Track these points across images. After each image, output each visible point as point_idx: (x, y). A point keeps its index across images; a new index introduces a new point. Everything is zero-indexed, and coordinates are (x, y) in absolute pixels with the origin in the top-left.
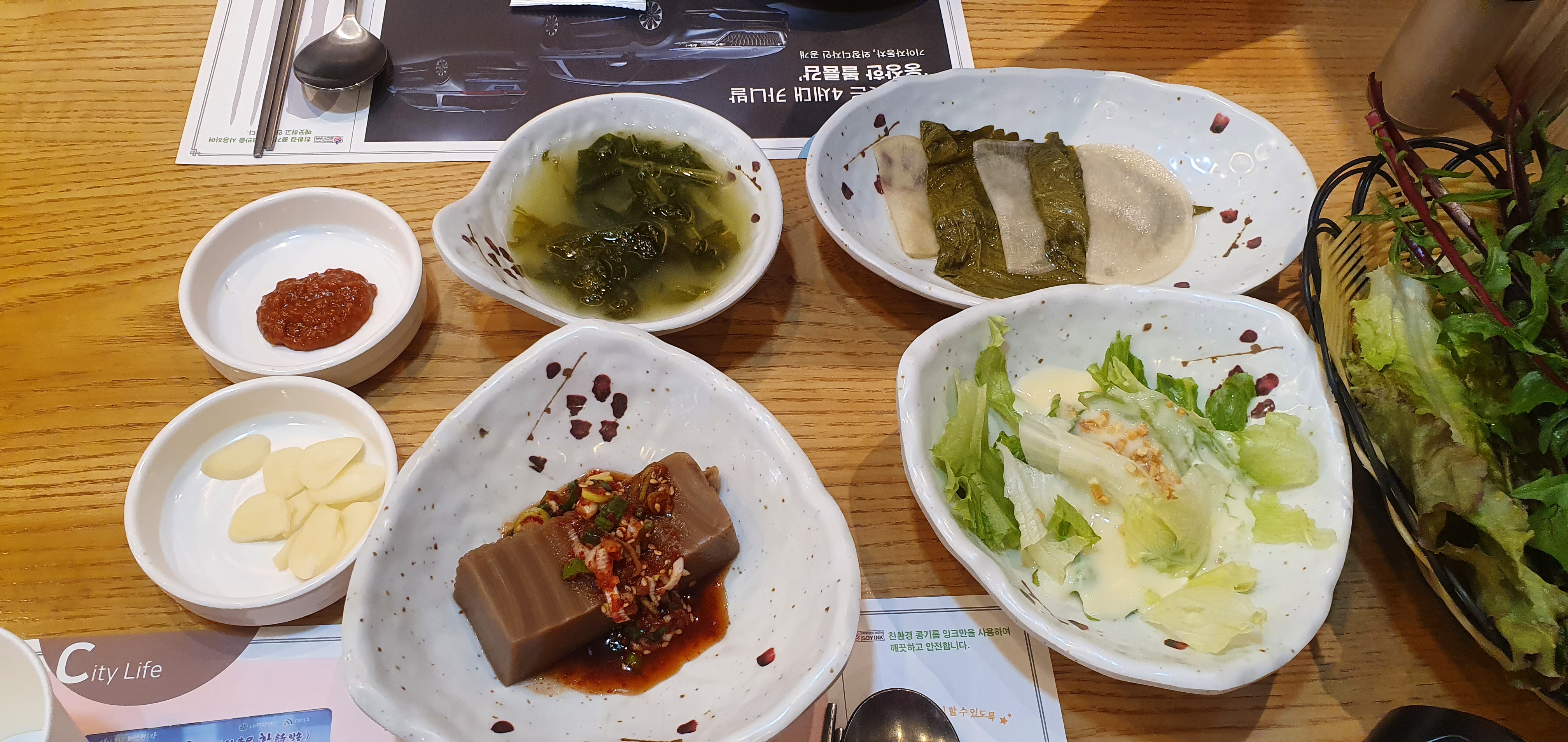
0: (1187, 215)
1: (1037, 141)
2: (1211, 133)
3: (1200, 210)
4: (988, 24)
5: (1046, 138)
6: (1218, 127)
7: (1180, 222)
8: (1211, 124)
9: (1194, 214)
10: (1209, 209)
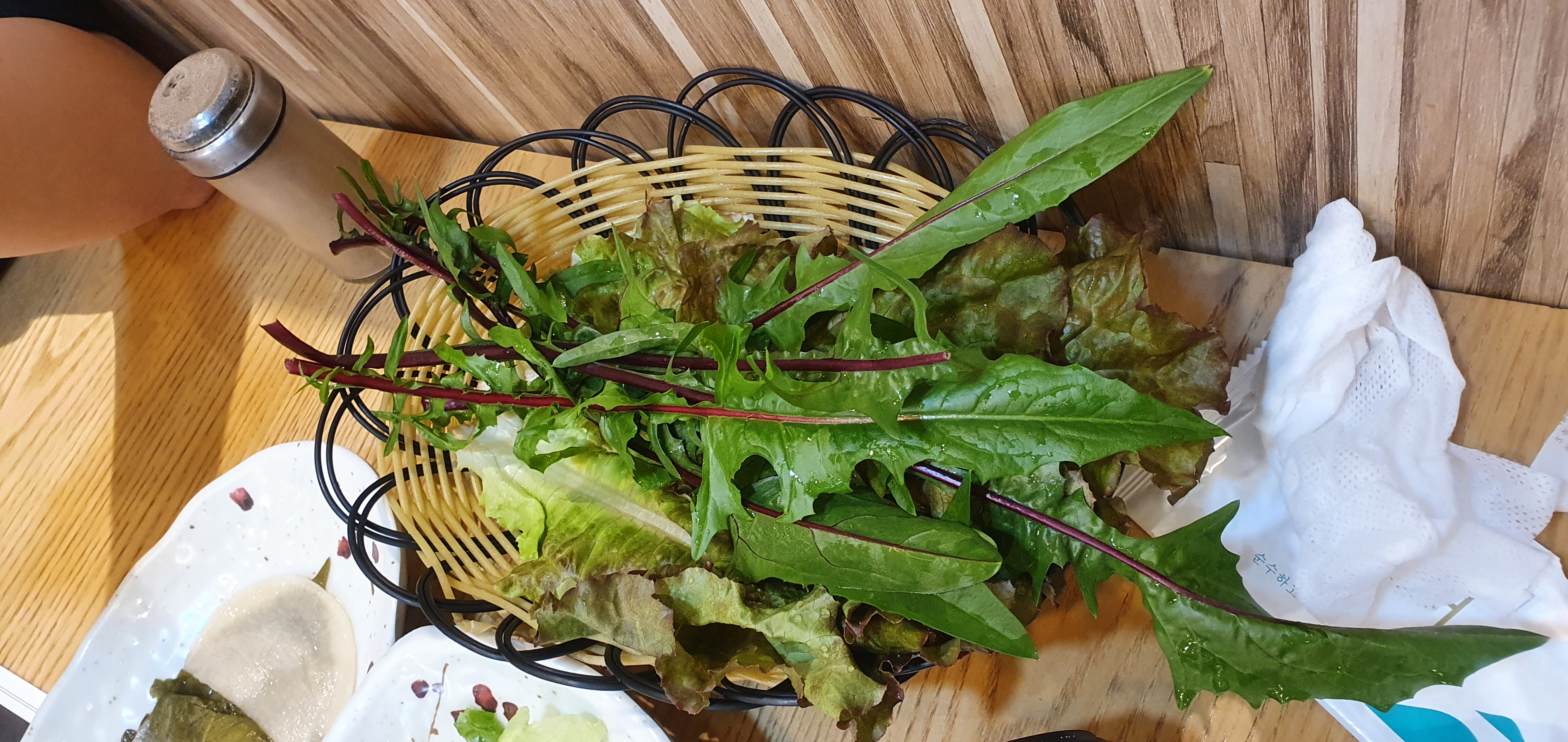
0: (319, 594)
1: (150, 710)
2: (248, 512)
3: (321, 578)
4: (32, 646)
5: (153, 697)
6: (246, 502)
7: (320, 607)
8: (239, 508)
9: (324, 586)
10: (328, 562)
